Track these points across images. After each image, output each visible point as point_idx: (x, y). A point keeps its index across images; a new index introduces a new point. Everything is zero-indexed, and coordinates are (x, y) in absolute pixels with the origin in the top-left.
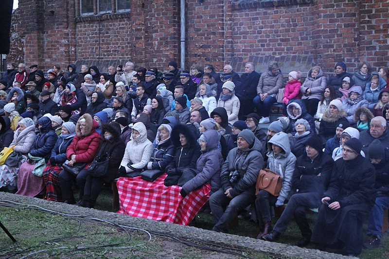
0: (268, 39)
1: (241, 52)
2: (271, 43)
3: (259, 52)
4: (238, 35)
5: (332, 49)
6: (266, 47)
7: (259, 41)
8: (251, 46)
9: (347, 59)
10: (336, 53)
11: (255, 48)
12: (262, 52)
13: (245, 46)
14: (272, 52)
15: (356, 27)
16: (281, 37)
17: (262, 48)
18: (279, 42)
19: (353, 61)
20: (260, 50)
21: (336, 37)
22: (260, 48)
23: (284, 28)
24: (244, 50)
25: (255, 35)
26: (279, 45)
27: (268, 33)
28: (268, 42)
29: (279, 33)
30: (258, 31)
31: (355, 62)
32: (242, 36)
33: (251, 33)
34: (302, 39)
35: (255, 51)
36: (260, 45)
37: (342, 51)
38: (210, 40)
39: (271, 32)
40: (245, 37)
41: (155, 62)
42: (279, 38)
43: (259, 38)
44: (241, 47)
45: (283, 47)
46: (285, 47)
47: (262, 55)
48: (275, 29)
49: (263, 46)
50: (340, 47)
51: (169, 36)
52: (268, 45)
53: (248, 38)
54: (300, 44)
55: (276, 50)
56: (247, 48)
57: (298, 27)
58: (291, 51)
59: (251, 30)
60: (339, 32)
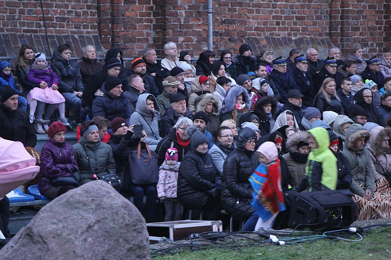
0: (283, 15)
1: (253, 31)
2: (286, 21)
3: (273, 32)
4: (250, 8)
5: (359, 32)
6: (281, 26)
7: (274, 18)
8: (265, 24)
9: (371, 44)
10: (362, 37)
11: (269, 26)
12: (277, 32)
13: (258, 24)
14: (287, 32)
15: (377, 9)
16: (297, 15)
17: (277, 27)
18: (295, 20)
19: (375, 45)
20: (275, 29)
21: (362, 20)
22: (275, 26)
23: (300, 3)
24: (257, 29)
25: (270, 9)
26: (295, 24)
27: (283, 9)
28: (283, 19)
29: (294, 9)
30: (273, 4)
31: (376, 47)
32: (255, 9)
33: (265, 6)
34: (317, 19)
35: (269, 29)
36: (275, 23)
37: (366, 35)
38: (235, 13)
39: (285, 6)
40: (258, 12)
41: (182, 42)
42: (295, 15)
43: (274, 14)
44: (254, 24)
45: (298, 26)
46: (301, 27)
47: (276, 35)
48: (290, 3)
49: (278, 24)
50: (365, 30)
51: (202, 4)
52: (284, 23)
53: (261, 12)
54: (315, 24)
55: (292, 30)
56: (260, 26)
57: (313, 3)
58: (306, 32)
59: (265, 2)
60: (364, 14)
